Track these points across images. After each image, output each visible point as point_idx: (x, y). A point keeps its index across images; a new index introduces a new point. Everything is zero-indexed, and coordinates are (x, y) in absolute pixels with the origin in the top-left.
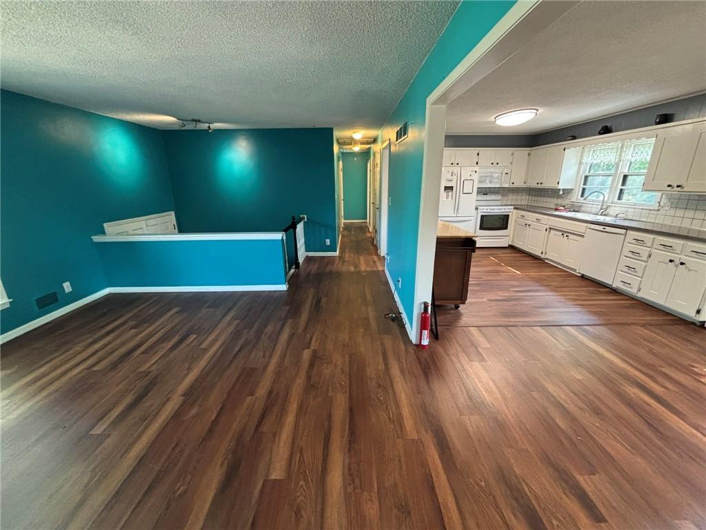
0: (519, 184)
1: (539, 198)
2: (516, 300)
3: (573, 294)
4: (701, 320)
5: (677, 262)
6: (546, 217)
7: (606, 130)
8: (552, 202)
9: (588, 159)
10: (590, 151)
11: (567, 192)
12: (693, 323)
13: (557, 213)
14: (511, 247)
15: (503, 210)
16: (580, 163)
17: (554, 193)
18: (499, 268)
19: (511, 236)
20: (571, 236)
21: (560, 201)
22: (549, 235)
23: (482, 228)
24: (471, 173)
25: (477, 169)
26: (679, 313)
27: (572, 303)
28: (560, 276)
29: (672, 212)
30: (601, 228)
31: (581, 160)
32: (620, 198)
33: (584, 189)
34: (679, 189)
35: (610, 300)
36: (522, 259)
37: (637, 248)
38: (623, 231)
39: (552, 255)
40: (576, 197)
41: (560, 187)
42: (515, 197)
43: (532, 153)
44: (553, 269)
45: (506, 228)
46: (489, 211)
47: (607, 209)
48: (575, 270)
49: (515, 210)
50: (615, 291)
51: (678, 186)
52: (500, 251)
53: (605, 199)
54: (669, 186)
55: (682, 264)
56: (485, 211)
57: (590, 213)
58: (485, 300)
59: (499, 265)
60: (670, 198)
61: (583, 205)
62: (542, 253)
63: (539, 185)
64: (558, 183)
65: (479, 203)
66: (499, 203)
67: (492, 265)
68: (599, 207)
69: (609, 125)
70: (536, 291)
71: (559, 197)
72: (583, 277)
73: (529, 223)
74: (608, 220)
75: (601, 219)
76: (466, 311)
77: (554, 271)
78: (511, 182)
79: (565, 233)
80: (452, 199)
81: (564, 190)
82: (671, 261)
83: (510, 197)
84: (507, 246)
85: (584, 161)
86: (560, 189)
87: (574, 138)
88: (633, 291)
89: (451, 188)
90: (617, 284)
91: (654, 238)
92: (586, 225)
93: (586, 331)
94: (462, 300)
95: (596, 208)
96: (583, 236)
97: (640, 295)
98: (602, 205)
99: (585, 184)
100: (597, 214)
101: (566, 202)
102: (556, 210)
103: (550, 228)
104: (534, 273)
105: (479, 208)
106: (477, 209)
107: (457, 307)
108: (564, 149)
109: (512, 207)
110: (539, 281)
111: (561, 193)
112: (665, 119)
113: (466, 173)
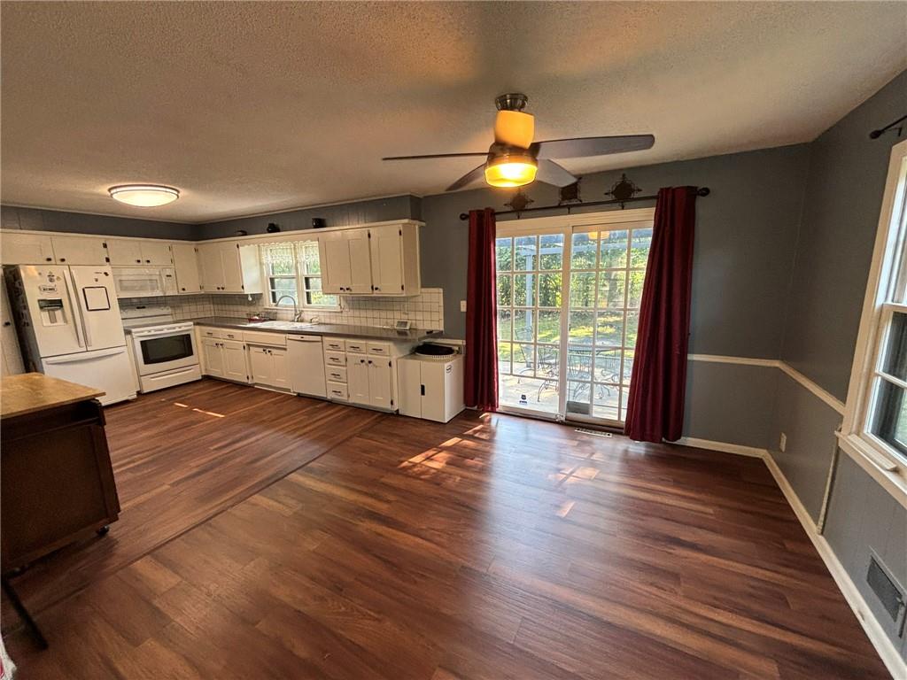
0: (192, 289)
1: (227, 307)
2: (221, 463)
3: (291, 422)
4: (396, 409)
5: (367, 361)
6: (240, 331)
7: (273, 229)
8: (243, 311)
9: (268, 259)
10: (266, 250)
11: (257, 298)
12: (392, 414)
13: (252, 325)
14: (207, 378)
15: (177, 329)
16: (261, 264)
17: (241, 299)
18: (192, 418)
19: (202, 363)
20: (274, 351)
21: (253, 309)
22: (249, 353)
23: (147, 361)
24: (96, 276)
25: (107, 268)
26: (382, 409)
27: (292, 437)
28: (274, 403)
29: (351, 313)
30: (298, 337)
31: (260, 259)
32: (309, 302)
33: (274, 294)
34: (348, 292)
35: (328, 416)
36: (225, 392)
37: (334, 353)
38: (318, 338)
39: (260, 379)
40: (268, 303)
41: (247, 291)
42: (193, 308)
43: (199, 247)
44: (265, 396)
45: (191, 353)
46: (153, 333)
47: (301, 313)
48: (289, 390)
49: (198, 327)
50: (331, 404)
51: (348, 289)
52: (189, 390)
53: (297, 304)
54: (341, 289)
55: (370, 362)
56: (146, 333)
57: (287, 320)
58: (166, 487)
59: (191, 411)
60: (346, 299)
61: (279, 312)
62: (248, 378)
63: (221, 290)
64: (243, 287)
65: (129, 323)
66: (170, 319)
67: (176, 417)
68: (293, 312)
69: (275, 223)
70: (247, 437)
71: (250, 304)
72: (299, 395)
73: (221, 341)
74: (305, 326)
75: (298, 326)
76: (123, 531)
77: (267, 399)
78: (180, 288)
79: (266, 348)
80: (65, 320)
81: (252, 295)
82: (362, 361)
83: (186, 308)
84: (200, 378)
85: (264, 261)
86: (247, 295)
87: (245, 234)
88: (343, 398)
89: (58, 304)
90: (331, 396)
91: (345, 342)
92: (284, 336)
93: (311, 471)
94: (107, 516)
95: (291, 315)
96: (285, 349)
97: (351, 401)
98: (296, 311)
99: (273, 287)
100: (293, 321)
101: (260, 309)
102: (251, 320)
103: (249, 345)
104: (243, 410)
105: (133, 330)
106: (128, 332)
107: (103, 532)
108: (238, 246)
109: (192, 323)
110: (249, 419)
111: (250, 299)
112: (320, 223)
113: (84, 277)
